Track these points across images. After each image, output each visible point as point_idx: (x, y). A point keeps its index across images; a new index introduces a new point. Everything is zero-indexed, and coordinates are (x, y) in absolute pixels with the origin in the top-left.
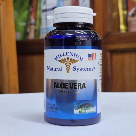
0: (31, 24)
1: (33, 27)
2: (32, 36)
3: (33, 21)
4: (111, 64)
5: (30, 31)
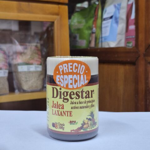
0: (93, 33)
3: (94, 29)
5: (92, 39)
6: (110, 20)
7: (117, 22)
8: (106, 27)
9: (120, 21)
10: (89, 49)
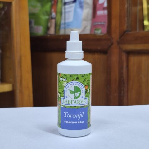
0: (52, 18)
1: (53, 21)
2: (52, 31)
3: (54, 14)
4: (127, 66)
5: (51, 25)
6: (74, 5)
7: (81, 7)
8: (69, 12)
9: (85, 6)
10: (49, 36)
